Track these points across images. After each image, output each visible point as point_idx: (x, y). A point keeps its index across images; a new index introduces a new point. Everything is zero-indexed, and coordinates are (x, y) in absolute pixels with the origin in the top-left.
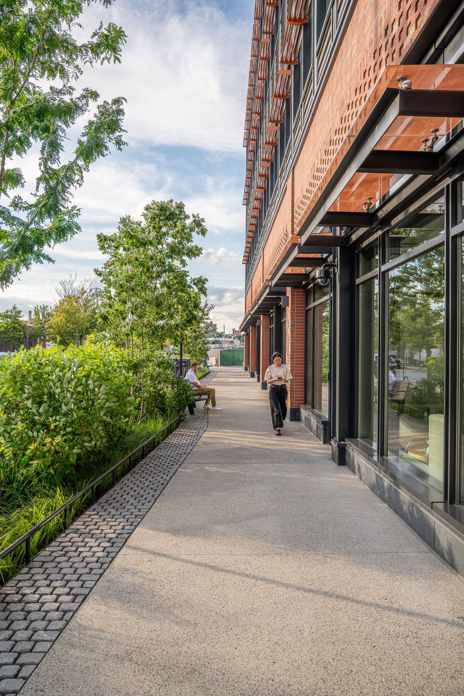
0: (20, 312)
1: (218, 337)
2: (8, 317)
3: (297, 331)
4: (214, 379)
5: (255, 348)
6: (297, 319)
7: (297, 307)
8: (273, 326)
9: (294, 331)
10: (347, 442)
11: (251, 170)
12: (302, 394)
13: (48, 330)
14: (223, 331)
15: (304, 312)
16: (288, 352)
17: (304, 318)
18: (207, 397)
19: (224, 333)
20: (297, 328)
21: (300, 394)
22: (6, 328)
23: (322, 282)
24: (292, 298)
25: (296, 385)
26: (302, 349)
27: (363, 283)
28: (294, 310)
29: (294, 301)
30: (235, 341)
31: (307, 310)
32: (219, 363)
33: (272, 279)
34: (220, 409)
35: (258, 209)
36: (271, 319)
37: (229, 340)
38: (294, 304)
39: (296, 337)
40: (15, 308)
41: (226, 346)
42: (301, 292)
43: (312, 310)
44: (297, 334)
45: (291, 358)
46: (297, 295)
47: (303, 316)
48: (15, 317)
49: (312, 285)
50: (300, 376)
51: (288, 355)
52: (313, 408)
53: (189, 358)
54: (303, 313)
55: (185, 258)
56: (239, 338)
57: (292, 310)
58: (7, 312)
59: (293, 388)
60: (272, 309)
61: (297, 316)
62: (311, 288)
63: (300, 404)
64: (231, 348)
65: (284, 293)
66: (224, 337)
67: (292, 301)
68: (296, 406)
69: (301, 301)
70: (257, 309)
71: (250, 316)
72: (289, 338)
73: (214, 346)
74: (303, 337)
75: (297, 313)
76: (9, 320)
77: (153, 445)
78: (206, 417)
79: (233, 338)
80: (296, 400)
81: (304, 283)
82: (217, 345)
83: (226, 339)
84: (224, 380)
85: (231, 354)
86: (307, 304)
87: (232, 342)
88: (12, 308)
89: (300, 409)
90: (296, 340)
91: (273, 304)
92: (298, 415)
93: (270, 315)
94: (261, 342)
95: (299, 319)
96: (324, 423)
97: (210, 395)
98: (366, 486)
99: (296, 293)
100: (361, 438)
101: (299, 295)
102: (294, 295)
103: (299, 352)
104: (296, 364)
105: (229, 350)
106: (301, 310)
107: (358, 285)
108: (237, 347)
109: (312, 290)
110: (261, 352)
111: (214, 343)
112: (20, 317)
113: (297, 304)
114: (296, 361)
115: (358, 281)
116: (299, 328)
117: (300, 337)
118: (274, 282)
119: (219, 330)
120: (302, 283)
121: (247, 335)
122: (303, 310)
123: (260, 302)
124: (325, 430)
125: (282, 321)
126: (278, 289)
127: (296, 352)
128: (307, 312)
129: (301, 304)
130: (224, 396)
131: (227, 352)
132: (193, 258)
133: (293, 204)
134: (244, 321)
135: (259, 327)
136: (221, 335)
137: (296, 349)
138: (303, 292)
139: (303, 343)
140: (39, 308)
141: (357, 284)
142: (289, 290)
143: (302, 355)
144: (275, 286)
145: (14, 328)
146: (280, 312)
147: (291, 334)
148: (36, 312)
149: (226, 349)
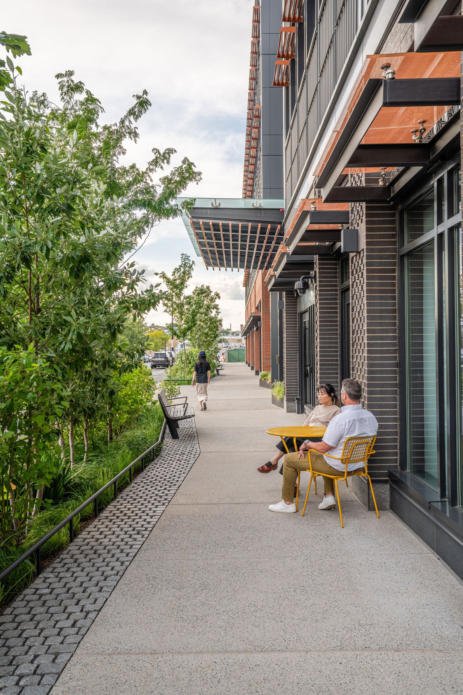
1: (224, 335)
14: (229, 328)
19: (230, 330)
41: (233, 344)
64: (238, 347)
66: (230, 335)
82: (223, 344)
83: (233, 337)
85: (237, 353)
87: (239, 340)
105: (235, 349)
119: (225, 326)
136: (227, 333)
149: (233, 349)
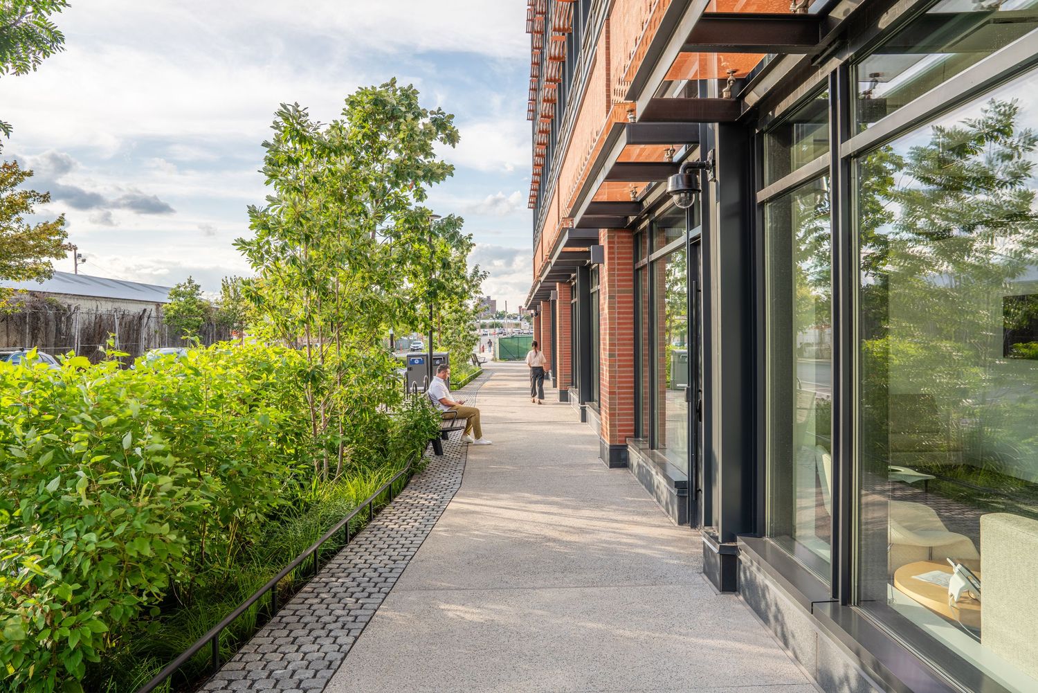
0: (197, 287)
1: (498, 318)
2: (179, 295)
3: (619, 308)
4: (487, 384)
5: (549, 334)
6: (619, 286)
7: (619, 264)
8: (576, 300)
9: (614, 308)
10: (740, 542)
11: (537, 64)
12: (631, 420)
13: (243, 314)
14: (505, 309)
15: (632, 272)
16: (604, 344)
17: (632, 283)
18: (464, 423)
19: (506, 311)
20: (619, 302)
21: (627, 420)
22: (177, 312)
23: (680, 201)
24: (609, 248)
25: (620, 404)
26: (629, 340)
27: (771, 199)
28: (614, 270)
29: (613, 253)
30: (523, 323)
31: (638, 270)
32: (498, 357)
33: (572, 215)
34: (489, 442)
35: (549, 117)
36: (573, 289)
37: (514, 321)
38: (613, 259)
39: (619, 318)
40: (190, 282)
41: (509, 330)
42: (625, 237)
43: (648, 268)
44: (619, 313)
45: (610, 355)
46: (618, 243)
47: (630, 280)
48: (191, 295)
49: (646, 222)
50: (627, 388)
51: (604, 349)
52: (652, 447)
53: (446, 353)
54: (629, 275)
55: (423, 184)
56: (528, 319)
57: (610, 270)
58: (179, 287)
59: (615, 409)
60: (575, 271)
61: (619, 281)
62: (645, 227)
63: (626, 437)
64: (516, 334)
65: (595, 241)
66: (506, 318)
67: (609, 253)
68: (620, 441)
69: (626, 253)
70: (550, 272)
71: (539, 285)
72: (605, 319)
73: (492, 331)
74: (630, 318)
75: (618, 275)
76: (181, 299)
77: (346, 537)
78: (463, 460)
79: (519, 318)
80: (620, 431)
81: (631, 219)
82: (497, 329)
83: (509, 321)
84: (502, 384)
85: (515, 343)
86: (636, 260)
87: (517, 325)
88: (187, 281)
89: (627, 446)
90: (619, 324)
91: (575, 263)
92: (623, 456)
93: (570, 282)
94: (558, 326)
95: (624, 286)
96: (679, 485)
97: (471, 419)
98: (803, 668)
99: (616, 239)
100: (771, 537)
101: (622, 242)
102: (613, 243)
103: (624, 345)
104: (619, 366)
105: (514, 337)
106: (626, 269)
107: (763, 204)
108: (525, 332)
109: (647, 231)
110: (558, 341)
111: (492, 326)
112: (197, 295)
113: (619, 258)
114: (620, 361)
115: (761, 196)
116: (623, 302)
117: (626, 318)
118: (577, 220)
119: (500, 308)
120: (627, 218)
121: (537, 314)
122: (630, 270)
123: (553, 261)
124: (681, 498)
125: (592, 291)
126: (584, 233)
127: (619, 345)
128: (637, 271)
129: (625, 258)
130: (500, 415)
131: (510, 341)
132: (434, 183)
133: (608, 80)
134: (532, 293)
135: (554, 302)
136: (501, 316)
137: (619, 340)
138: (629, 237)
139: (630, 329)
140: (229, 281)
141: (759, 200)
142: (603, 235)
143: (630, 350)
144: (578, 227)
145: (190, 311)
146: (588, 275)
147: (609, 313)
148: (224, 286)
149: (509, 336)
